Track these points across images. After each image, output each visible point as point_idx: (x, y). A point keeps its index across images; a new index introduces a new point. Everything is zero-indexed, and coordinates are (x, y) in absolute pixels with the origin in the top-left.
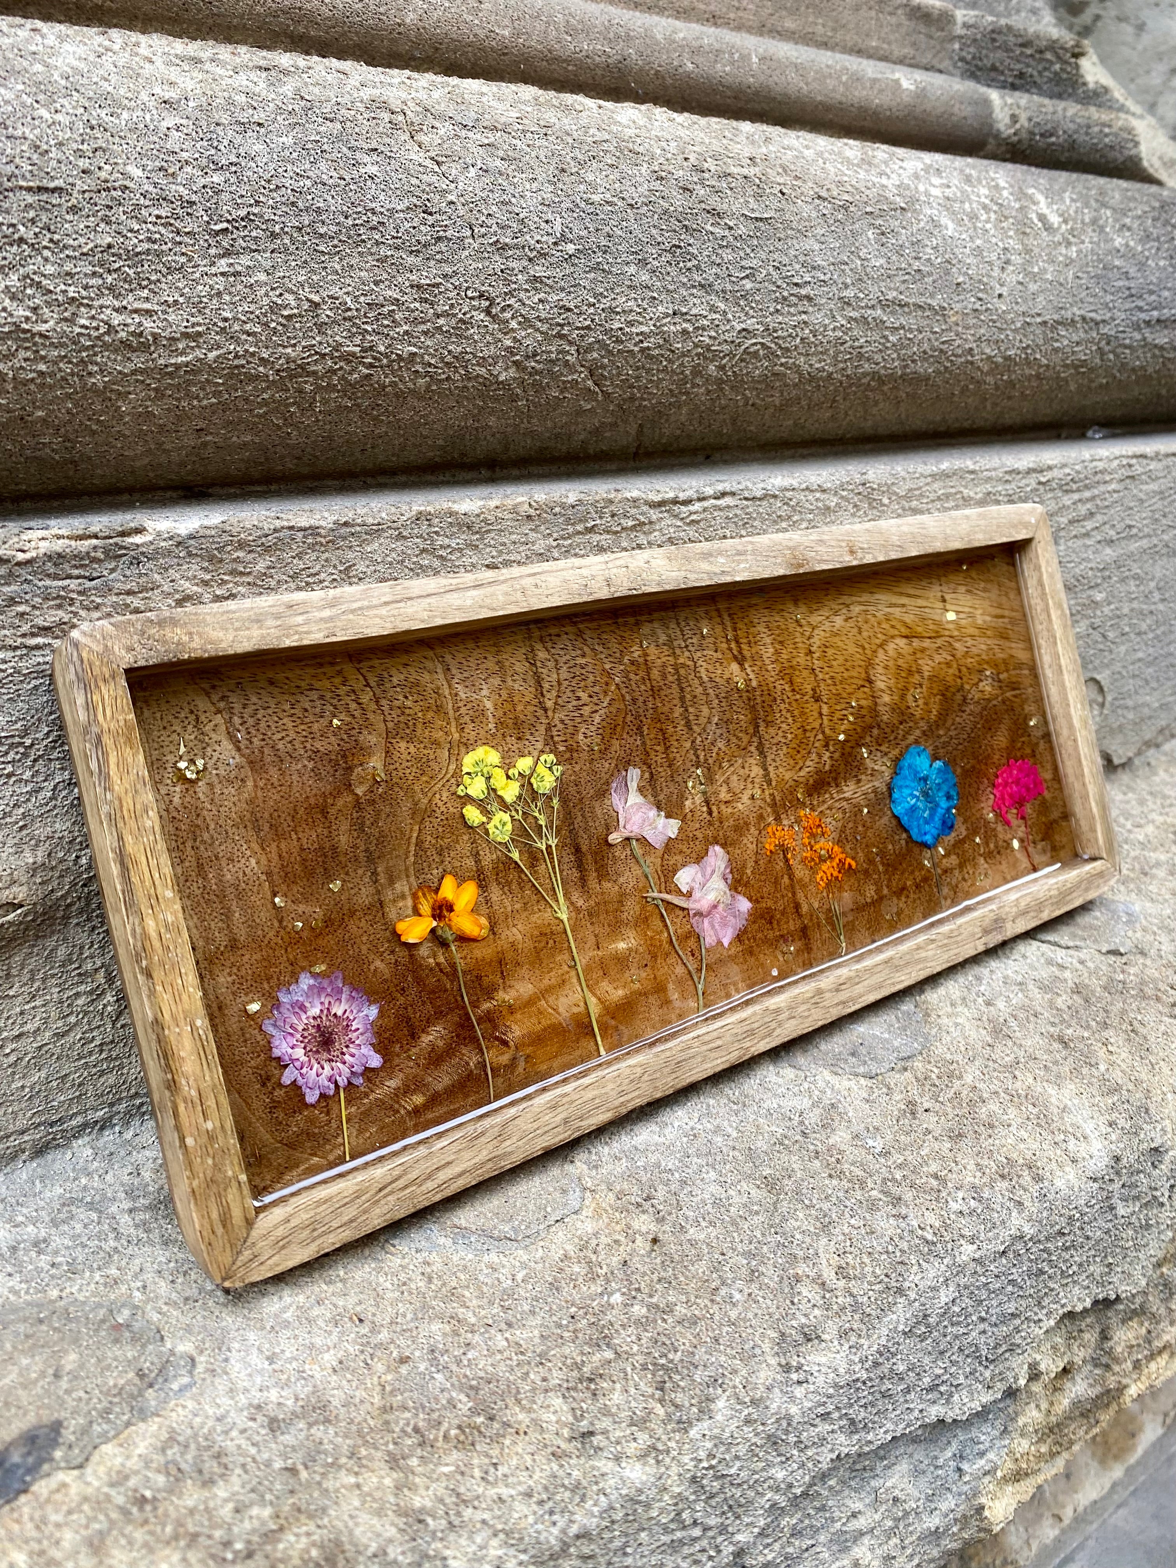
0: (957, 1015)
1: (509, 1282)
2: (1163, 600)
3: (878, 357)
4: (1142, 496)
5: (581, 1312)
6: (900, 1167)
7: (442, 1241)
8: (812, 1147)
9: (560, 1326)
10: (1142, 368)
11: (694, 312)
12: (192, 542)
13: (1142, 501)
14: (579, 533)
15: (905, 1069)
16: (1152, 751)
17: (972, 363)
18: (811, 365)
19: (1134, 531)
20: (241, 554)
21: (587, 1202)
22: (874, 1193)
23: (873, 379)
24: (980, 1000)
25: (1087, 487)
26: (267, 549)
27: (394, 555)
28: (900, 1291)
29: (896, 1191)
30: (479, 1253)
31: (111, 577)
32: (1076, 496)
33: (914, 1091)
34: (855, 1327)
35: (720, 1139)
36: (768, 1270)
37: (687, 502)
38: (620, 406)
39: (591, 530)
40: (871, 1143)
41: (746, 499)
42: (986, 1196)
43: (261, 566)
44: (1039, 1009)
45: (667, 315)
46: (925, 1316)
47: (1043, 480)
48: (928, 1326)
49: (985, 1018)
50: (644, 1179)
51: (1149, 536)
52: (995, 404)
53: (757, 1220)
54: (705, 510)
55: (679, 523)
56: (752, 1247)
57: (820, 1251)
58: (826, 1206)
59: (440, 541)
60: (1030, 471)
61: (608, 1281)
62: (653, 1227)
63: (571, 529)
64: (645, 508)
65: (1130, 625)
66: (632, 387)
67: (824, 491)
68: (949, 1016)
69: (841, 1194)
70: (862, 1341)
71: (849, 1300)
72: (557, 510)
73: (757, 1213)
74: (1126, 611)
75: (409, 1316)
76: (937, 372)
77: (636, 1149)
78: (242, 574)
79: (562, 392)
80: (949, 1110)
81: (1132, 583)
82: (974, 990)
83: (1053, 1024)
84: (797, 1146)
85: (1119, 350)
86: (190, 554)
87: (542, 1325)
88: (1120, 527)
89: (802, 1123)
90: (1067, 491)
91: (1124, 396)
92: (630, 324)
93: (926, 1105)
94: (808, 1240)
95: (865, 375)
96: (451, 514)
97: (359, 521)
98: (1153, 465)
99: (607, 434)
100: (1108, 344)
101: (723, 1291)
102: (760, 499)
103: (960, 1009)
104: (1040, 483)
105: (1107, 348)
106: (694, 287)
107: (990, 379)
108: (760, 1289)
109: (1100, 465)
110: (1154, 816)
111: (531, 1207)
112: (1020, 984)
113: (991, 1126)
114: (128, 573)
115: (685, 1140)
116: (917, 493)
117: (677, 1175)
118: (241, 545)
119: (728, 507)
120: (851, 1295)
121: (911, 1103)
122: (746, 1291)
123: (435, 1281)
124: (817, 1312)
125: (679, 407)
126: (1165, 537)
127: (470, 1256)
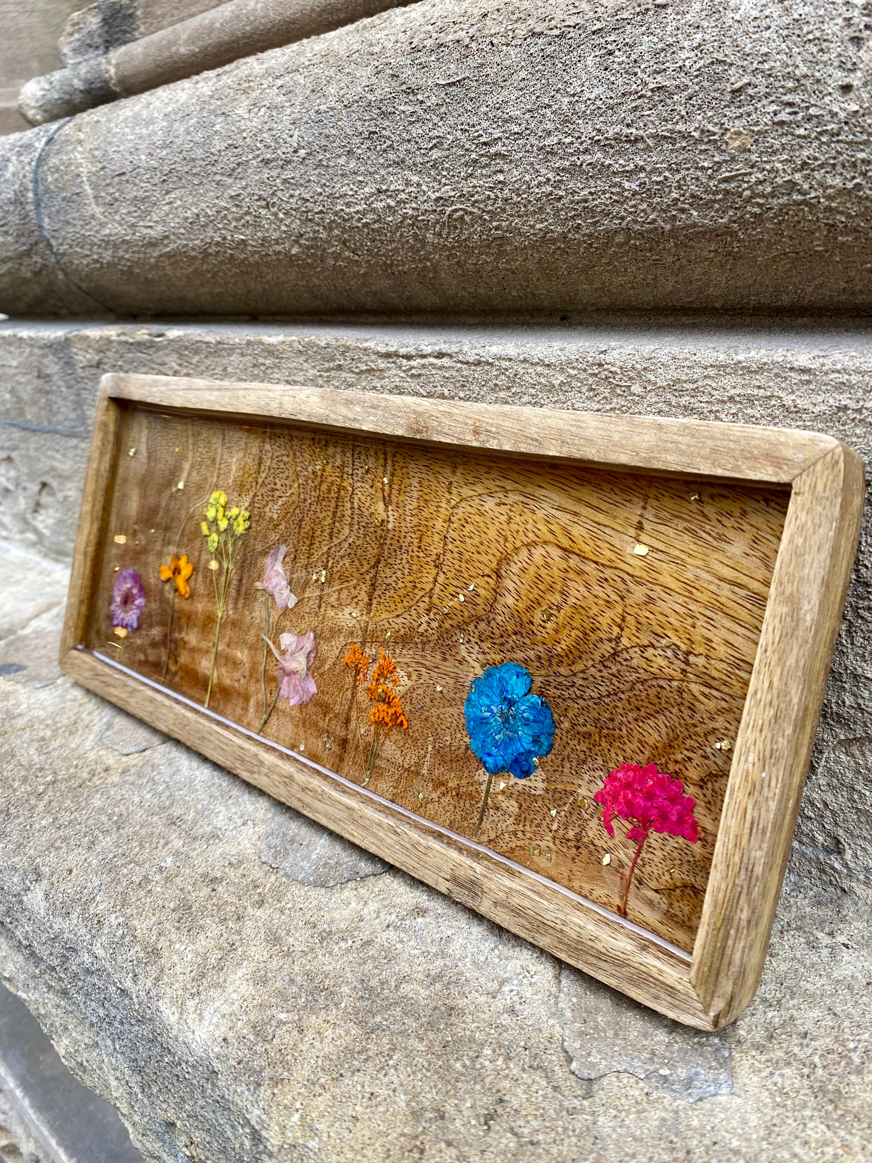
11: (392, 187)
37: (408, 357)
39: (339, 367)
45: (373, 194)
54: (423, 366)
55: (402, 375)
64: (373, 357)
67: (548, 366)
72: (316, 349)
92: (348, 205)
102: (474, 364)
106: (390, 165)
119: (444, 366)
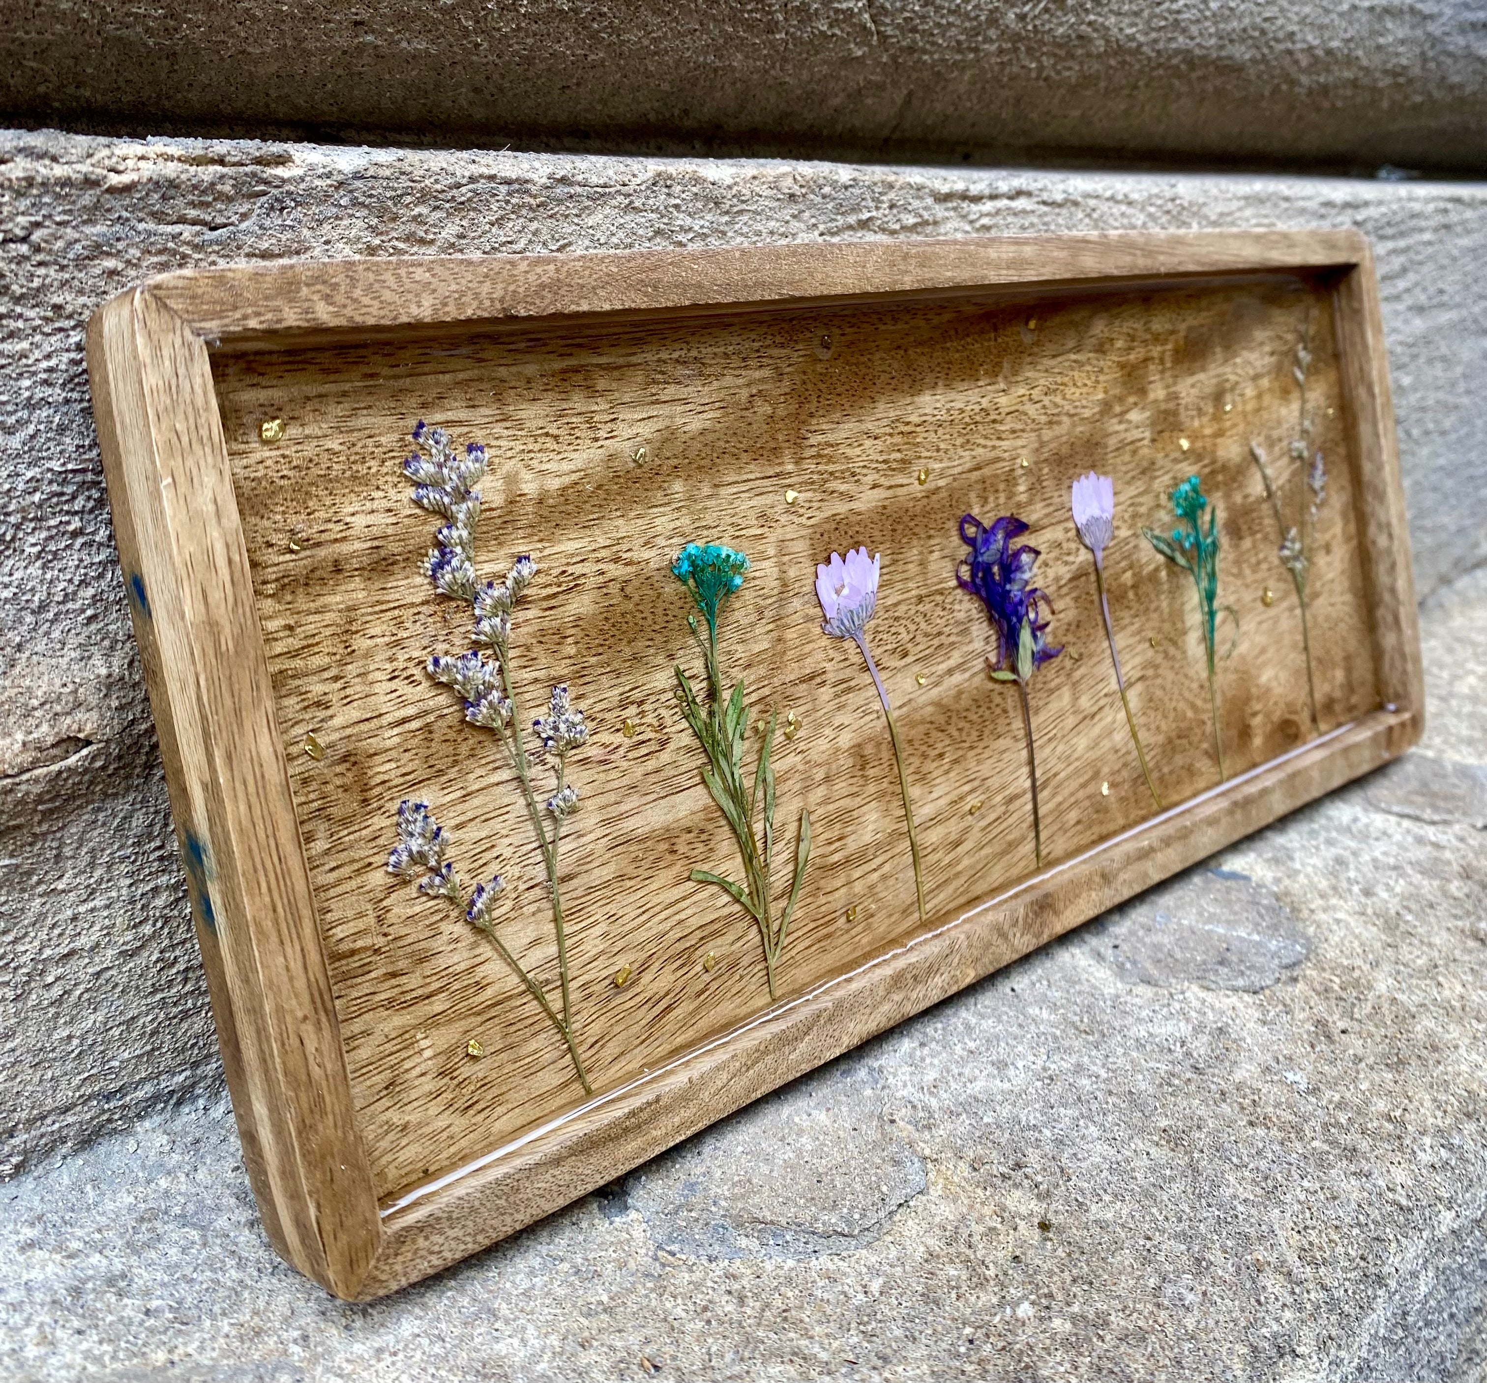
0: (1334, 908)
1: (861, 1296)
2: (1468, 392)
3: (1194, 30)
4: (1455, 252)
5: (980, 1333)
6: (1339, 1106)
7: (743, 1242)
8: (1213, 1087)
9: (958, 1356)
10: (1461, 86)
12: (358, 184)
13: (1454, 259)
14: (850, 227)
15: (1295, 980)
16: (1443, 591)
17: (1290, 52)
18: (1121, 30)
19: (1445, 298)
20: (423, 209)
21: (932, 1176)
22: (1316, 1144)
23: (1184, 60)
24: (1356, 889)
25: (1402, 234)
26: (461, 207)
27: (621, 234)
28: (1380, 1281)
29: (1345, 1139)
30: (802, 1257)
31: (243, 226)
32: (1390, 245)
33: (1321, 1008)
34: (1334, 1333)
35: (1085, 1082)
36: (1216, 1256)
37: (977, 199)
38: (894, 58)
39: (864, 225)
40: (1291, 1076)
41: (1044, 203)
42: (1456, 1141)
43: (450, 231)
44: (1430, 897)
46: (1405, 1314)
47: (1359, 218)
48: (1405, 1328)
49: (1370, 911)
50: (1003, 1141)
51: (1458, 306)
52: (1300, 118)
53: (1177, 1188)
54: (998, 212)
55: (968, 228)
56: (1185, 1225)
57: (1276, 1227)
58: (1263, 1165)
59: (682, 220)
60: (1347, 205)
61: (1003, 1287)
62: (1036, 1207)
63: (841, 221)
64: (930, 201)
65: (1436, 422)
66: (914, 30)
67: (1130, 203)
68: (1325, 910)
69: (1276, 1147)
70: (1343, 1354)
71: (1322, 1295)
72: (827, 190)
73: (1172, 1179)
74: (1430, 402)
75: (729, 1357)
76: (1253, 60)
77: (977, 1100)
78: (422, 242)
79: (831, 26)
80: (1373, 1029)
81: (1439, 365)
82: (1342, 877)
83: (1456, 917)
84: (1193, 1087)
85: (1442, 58)
86: (355, 203)
87: (930, 1356)
88: (1432, 290)
89: (1188, 1054)
90: (1382, 238)
91: (1433, 124)
93: (1341, 1025)
94: (1254, 1211)
95: (1177, 52)
96: (697, 180)
97: (580, 178)
98: (1469, 214)
99: (869, 101)
100: (1433, 46)
101: (1169, 1290)
102: (1060, 206)
103: (1334, 901)
104: (1356, 223)
105: (1431, 54)
107: (1304, 79)
108: (1214, 1284)
109: (1417, 207)
110: (1471, 665)
111: (858, 1187)
112: (1395, 868)
113: (1435, 1049)
114: (267, 223)
115: (1039, 1084)
116: (1229, 219)
117: (1047, 1133)
118: (424, 197)
119: (1024, 212)
120: (1324, 1288)
121: (1320, 1023)
122: (1200, 1289)
123: (751, 1302)
124: (1288, 1315)
125: (963, 70)
126: (1476, 309)
127: (791, 1263)
